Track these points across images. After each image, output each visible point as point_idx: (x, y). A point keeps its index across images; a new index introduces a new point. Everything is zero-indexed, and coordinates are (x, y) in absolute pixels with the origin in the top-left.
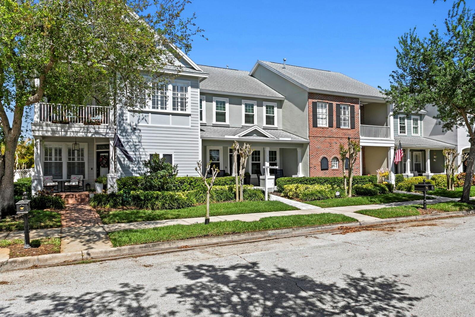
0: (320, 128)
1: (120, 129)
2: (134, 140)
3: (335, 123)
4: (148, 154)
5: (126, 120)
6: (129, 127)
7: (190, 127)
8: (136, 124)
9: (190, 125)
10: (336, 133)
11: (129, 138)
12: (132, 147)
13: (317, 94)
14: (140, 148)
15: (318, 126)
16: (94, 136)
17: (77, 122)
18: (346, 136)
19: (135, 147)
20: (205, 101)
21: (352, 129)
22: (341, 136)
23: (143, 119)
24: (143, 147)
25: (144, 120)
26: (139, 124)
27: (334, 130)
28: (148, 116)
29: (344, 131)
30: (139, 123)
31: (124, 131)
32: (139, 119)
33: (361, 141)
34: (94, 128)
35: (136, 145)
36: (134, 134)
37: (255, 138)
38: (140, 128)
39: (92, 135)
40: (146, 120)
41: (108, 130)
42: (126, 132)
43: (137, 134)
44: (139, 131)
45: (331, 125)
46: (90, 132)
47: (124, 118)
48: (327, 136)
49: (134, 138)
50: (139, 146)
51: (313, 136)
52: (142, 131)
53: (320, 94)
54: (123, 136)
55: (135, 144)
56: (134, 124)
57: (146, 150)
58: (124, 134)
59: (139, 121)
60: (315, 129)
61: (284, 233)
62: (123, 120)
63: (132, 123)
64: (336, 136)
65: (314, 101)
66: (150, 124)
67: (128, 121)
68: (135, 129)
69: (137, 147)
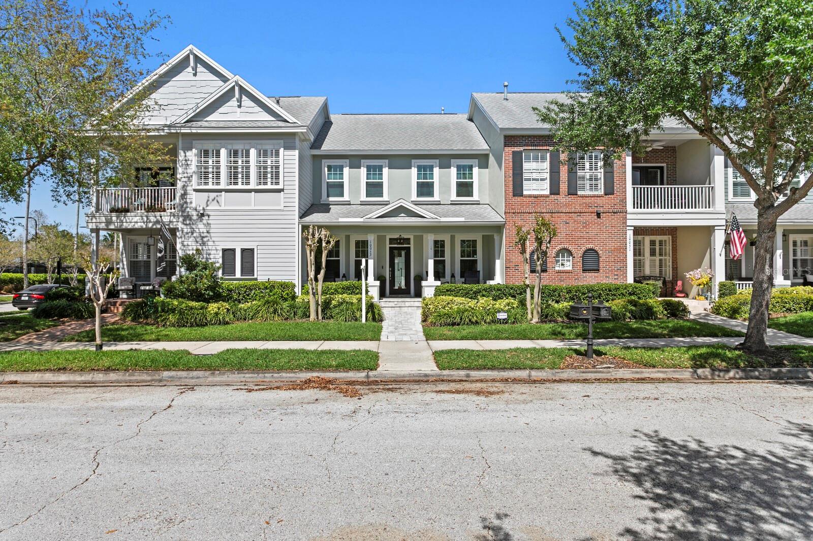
0: (530, 196)
1: (182, 216)
2: (201, 231)
3: (564, 187)
4: (220, 248)
5: (191, 203)
6: (194, 213)
7: (281, 207)
8: (203, 208)
9: (283, 205)
10: (567, 205)
11: (194, 227)
12: (198, 240)
13: (523, 136)
14: (208, 241)
15: (525, 193)
16: (155, 227)
17: (138, 210)
18: (591, 210)
19: (202, 239)
20: (348, 168)
21: (606, 194)
22: (578, 209)
23: (213, 200)
24: (213, 239)
25: (215, 201)
26: (208, 208)
27: (562, 198)
28: (221, 195)
29: (588, 200)
30: (207, 206)
31: (188, 217)
32: (208, 201)
33: (629, 216)
34: (155, 216)
35: (204, 237)
36: (201, 221)
37: (402, 220)
38: (209, 213)
39: (153, 225)
40: (217, 201)
41: (172, 217)
42: (190, 220)
43: (205, 222)
44: (207, 218)
45: (555, 190)
46: (150, 222)
47: (188, 201)
48: (544, 211)
49: (201, 227)
50: (207, 238)
51: (512, 211)
52: (211, 218)
53: (529, 136)
54: (186, 225)
55: (202, 235)
56: (201, 208)
57: (217, 243)
58: (188, 222)
59: (209, 203)
60: (519, 199)
61: (192, 378)
62: (186, 203)
63: (198, 207)
64: (568, 210)
65: (516, 149)
66: (223, 208)
67: (193, 205)
68: (203, 215)
69: (205, 239)
